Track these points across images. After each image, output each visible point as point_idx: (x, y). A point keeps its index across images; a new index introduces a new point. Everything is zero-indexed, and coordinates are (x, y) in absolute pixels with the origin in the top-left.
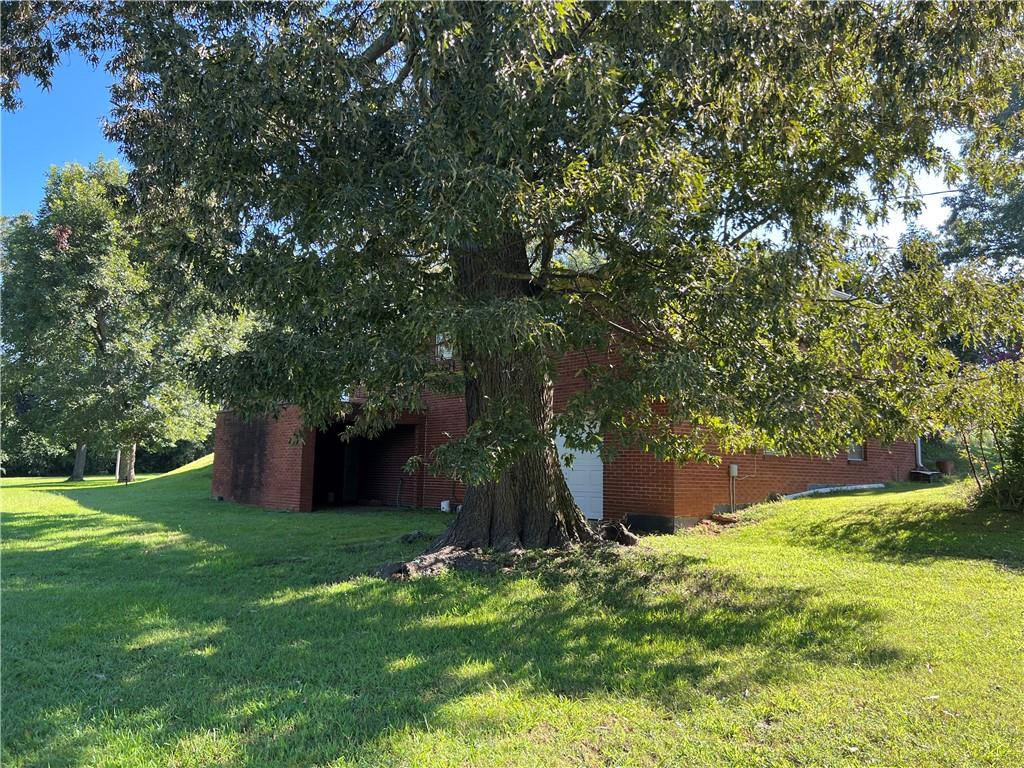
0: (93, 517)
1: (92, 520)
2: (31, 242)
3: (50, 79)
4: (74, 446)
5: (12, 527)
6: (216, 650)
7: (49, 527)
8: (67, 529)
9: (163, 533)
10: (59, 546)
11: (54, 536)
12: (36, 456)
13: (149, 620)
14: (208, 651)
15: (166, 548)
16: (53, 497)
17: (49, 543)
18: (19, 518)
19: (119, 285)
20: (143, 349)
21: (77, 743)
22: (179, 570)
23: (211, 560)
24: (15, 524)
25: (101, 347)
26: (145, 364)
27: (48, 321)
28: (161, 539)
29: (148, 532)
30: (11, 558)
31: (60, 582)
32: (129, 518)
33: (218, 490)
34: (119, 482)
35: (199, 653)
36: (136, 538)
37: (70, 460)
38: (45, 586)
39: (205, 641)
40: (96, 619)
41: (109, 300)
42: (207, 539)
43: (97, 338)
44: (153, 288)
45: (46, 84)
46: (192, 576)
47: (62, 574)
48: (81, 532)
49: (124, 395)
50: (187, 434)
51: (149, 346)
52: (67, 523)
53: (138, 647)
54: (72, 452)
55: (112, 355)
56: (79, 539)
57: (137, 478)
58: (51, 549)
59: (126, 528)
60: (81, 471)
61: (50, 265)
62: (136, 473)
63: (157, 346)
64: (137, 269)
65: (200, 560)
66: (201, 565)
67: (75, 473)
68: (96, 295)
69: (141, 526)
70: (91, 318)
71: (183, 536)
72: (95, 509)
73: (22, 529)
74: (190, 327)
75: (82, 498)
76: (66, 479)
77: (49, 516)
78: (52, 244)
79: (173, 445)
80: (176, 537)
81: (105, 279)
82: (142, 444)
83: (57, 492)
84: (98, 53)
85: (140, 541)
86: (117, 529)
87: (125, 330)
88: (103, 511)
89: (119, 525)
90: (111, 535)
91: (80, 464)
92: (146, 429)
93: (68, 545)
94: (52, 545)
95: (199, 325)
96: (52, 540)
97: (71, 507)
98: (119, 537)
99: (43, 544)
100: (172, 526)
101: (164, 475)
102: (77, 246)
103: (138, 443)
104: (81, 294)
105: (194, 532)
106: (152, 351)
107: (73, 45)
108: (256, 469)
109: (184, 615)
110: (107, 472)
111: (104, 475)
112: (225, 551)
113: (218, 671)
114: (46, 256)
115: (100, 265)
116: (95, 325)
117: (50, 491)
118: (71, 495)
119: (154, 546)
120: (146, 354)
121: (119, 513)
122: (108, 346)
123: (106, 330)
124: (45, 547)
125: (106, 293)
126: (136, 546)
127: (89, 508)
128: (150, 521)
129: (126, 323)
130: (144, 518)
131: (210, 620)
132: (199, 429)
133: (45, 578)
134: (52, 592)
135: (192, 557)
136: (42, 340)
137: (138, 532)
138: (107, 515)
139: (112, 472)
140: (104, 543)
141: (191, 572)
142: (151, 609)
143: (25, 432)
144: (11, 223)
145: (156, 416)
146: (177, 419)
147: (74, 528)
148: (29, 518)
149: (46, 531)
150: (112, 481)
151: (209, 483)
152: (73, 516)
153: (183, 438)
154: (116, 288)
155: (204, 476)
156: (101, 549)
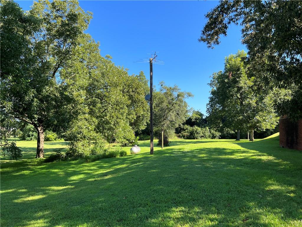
0: (246, 150)
1: (246, 151)
2: (222, 78)
3: (226, 33)
4: (236, 131)
5: (226, 152)
6: (295, 195)
7: (235, 152)
8: (240, 153)
9: (267, 156)
10: (239, 158)
11: (237, 155)
12: (227, 134)
13: (270, 182)
14: (292, 195)
15: (269, 161)
16: (234, 144)
17: (236, 157)
18: (227, 150)
19: (246, 85)
20: (253, 102)
21: (258, 213)
22: (275, 168)
23: (285, 166)
24: (227, 151)
25: (241, 103)
26: (254, 107)
27: (228, 98)
28: (267, 158)
29: (263, 156)
30: (228, 160)
31: (242, 167)
32: (256, 151)
33: (282, 144)
34: (250, 141)
35: (289, 195)
36: (259, 157)
37: (236, 135)
38: (238, 168)
39: (290, 191)
40: (255, 179)
41: (243, 90)
42: (282, 159)
43: (240, 101)
44: (255, 84)
45: (226, 35)
46: (280, 170)
47: (242, 165)
48: (244, 154)
49: (249, 116)
50: (268, 127)
51: (255, 101)
52: (240, 152)
53: (269, 189)
54: (236, 132)
55: (245, 105)
56: (244, 156)
57: (255, 140)
58: (237, 158)
59: (255, 154)
60: (239, 138)
61: (227, 83)
62: (254, 138)
63: (257, 101)
64: (250, 80)
65: (282, 166)
66: (282, 167)
67: (237, 138)
68: (240, 89)
69: (260, 154)
70: (238, 95)
71: (273, 158)
72: (246, 148)
73: (229, 152)
74: (267, 94)
75: (242, 145)
76: (235, 140)
77: (234, 150)
78: (228, 77)
79: (264, 130)
80: (271, 158)
81: (242, 84)
82: (255, 130)
83: (235, 143)
84: (238, 22)
85: (261, 158)
86: (253, 154)
87: (248, 98)
88: (248, 149)
89: (254, 153)
90: (252, 156)
91: (239, 136)
92: (256, 125)
93: (241, 158)
94: (237, 157)
95: (269, 93)
96: (237, 156)
97: (239, 147)
98: (254, 156)
99: (235, 157)
100: (269, 154)
101: (263, 139)
102: (233, 76)
103: (254, 130)
104: (236, 89)
105: (277, 157)
106: (256, 103)
107: (231, 22)
108: (295, 138)
109: (281, 182)
110: (245, 138)
111: (245, 139)
112: (289, 164)
113: (297, 201)
114: (226, 81)
115: (240, 80)
116: (240, 97)
117: (233, 143)
118: (238, 144)
119: (265, 160)
120: (254, 104)
121: (253, 150)
122: (244, 102)
123: (243, 98)
124: (236, 158)
125: (242, 88)
126: (260, 160)
127: (244, 148)
128: (262, 153)
129: (248, 95)
130: (260, 152)
131: (290, 185)
132: (272, 125)
133: (238, 166)
134: (241, 170)
135: (278, 164)
136: (227, 103)
137: (260, 155)
138: (249, 150)
139: (247, 138)
140: (251, 158)
141: (279, 169)
142: (270, 179)
143: (224, 128)
144: (217, 74)
145: (258, 122)
146: (265, 123)
147: (242, 153)
148: (230, 150)
149: (235, 153)
150: (248, 140)
151: (278, 142)
152: (240, 150)
153: (267, 128)
154: (245, 86)
155: (276, 140)
156: (250, 160)
